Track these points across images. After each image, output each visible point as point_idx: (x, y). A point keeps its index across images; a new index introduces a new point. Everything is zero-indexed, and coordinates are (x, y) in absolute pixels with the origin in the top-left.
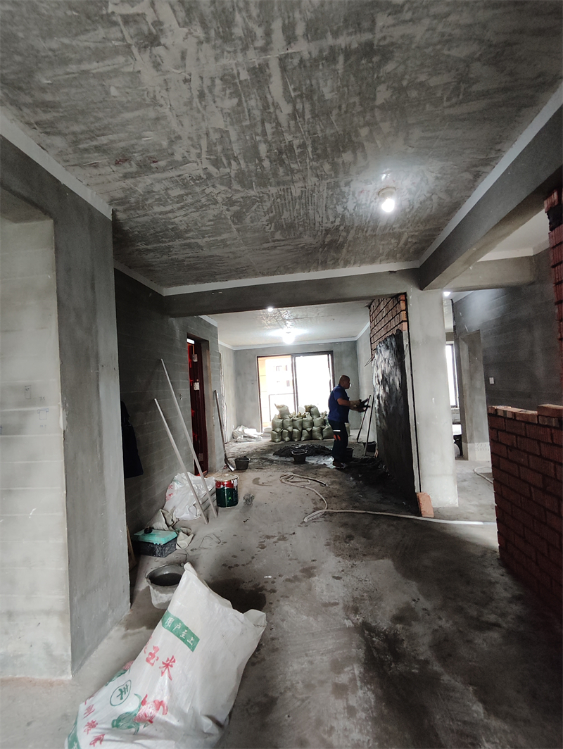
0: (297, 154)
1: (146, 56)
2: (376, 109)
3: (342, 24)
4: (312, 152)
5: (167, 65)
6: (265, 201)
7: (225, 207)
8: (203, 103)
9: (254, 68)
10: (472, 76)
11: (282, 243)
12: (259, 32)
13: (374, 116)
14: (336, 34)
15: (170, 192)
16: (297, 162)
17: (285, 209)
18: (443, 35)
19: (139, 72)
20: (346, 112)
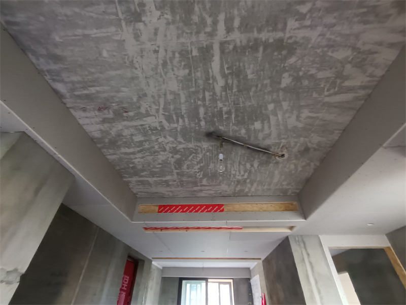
0: (224, 118)
1: (131, 29)
2: (281, 91)
3: (264, 23)
4: (235, 118)
5: (144, 37)
6: (199, 153)
7: (171, 155)
8: (165, 70)
9: (203, 47)
10: (345, 74)
11: (207, 188)
12: (209, 21)
13: (278, 96)
14: (260, 30)
15: (134, 137)
16: (223, 125)
17: (211, 161)
18: (329, 40)
19: (124, 40)
20: (261, 90)
